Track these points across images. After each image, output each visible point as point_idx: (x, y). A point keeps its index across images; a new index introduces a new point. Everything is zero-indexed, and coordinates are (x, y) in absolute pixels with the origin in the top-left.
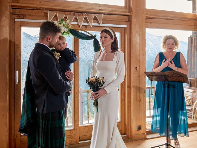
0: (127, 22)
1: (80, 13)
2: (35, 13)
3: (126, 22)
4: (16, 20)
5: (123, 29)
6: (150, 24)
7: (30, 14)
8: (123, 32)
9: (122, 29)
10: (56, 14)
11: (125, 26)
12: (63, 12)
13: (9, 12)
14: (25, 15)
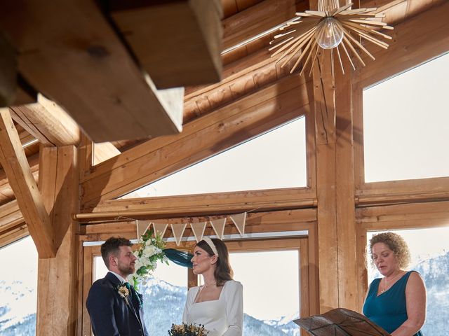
0: (312, 222)
1: (202, 218)
2: (118, 228)
3: (309, 222)
4: (85, 244)
5: (306, 239)
6: (378, 219)
7: (110, 231)
8: (305, 247)
9: (302, 239)
10: (152, 225)
11: (306, 233)
12: (170, 220)
13: (73, 230)
14: (98, 234)
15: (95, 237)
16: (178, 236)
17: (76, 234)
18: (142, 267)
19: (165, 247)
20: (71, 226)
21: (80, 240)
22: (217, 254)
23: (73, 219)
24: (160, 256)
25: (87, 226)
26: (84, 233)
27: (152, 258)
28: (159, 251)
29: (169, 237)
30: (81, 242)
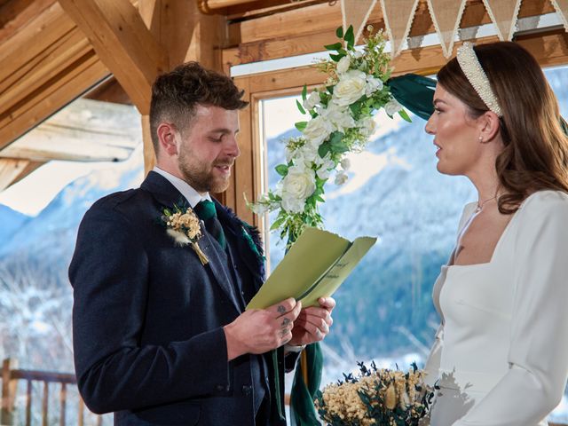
13: (203, 40)
14: (262, 44)
15: (254, 52)
16: (446, 28)
17: (216, 48)
18: (332, 135)
19: (392, 71)
20: (197, 30)
21: (225, 62)
22: (495, 109)
23: (202, 12)
24: (380, 100)
25: (244, 24)
26: (235, 44)
27: (359, 107)
28: (377, 84)
29: (425, 34)
30: (226, 67)
